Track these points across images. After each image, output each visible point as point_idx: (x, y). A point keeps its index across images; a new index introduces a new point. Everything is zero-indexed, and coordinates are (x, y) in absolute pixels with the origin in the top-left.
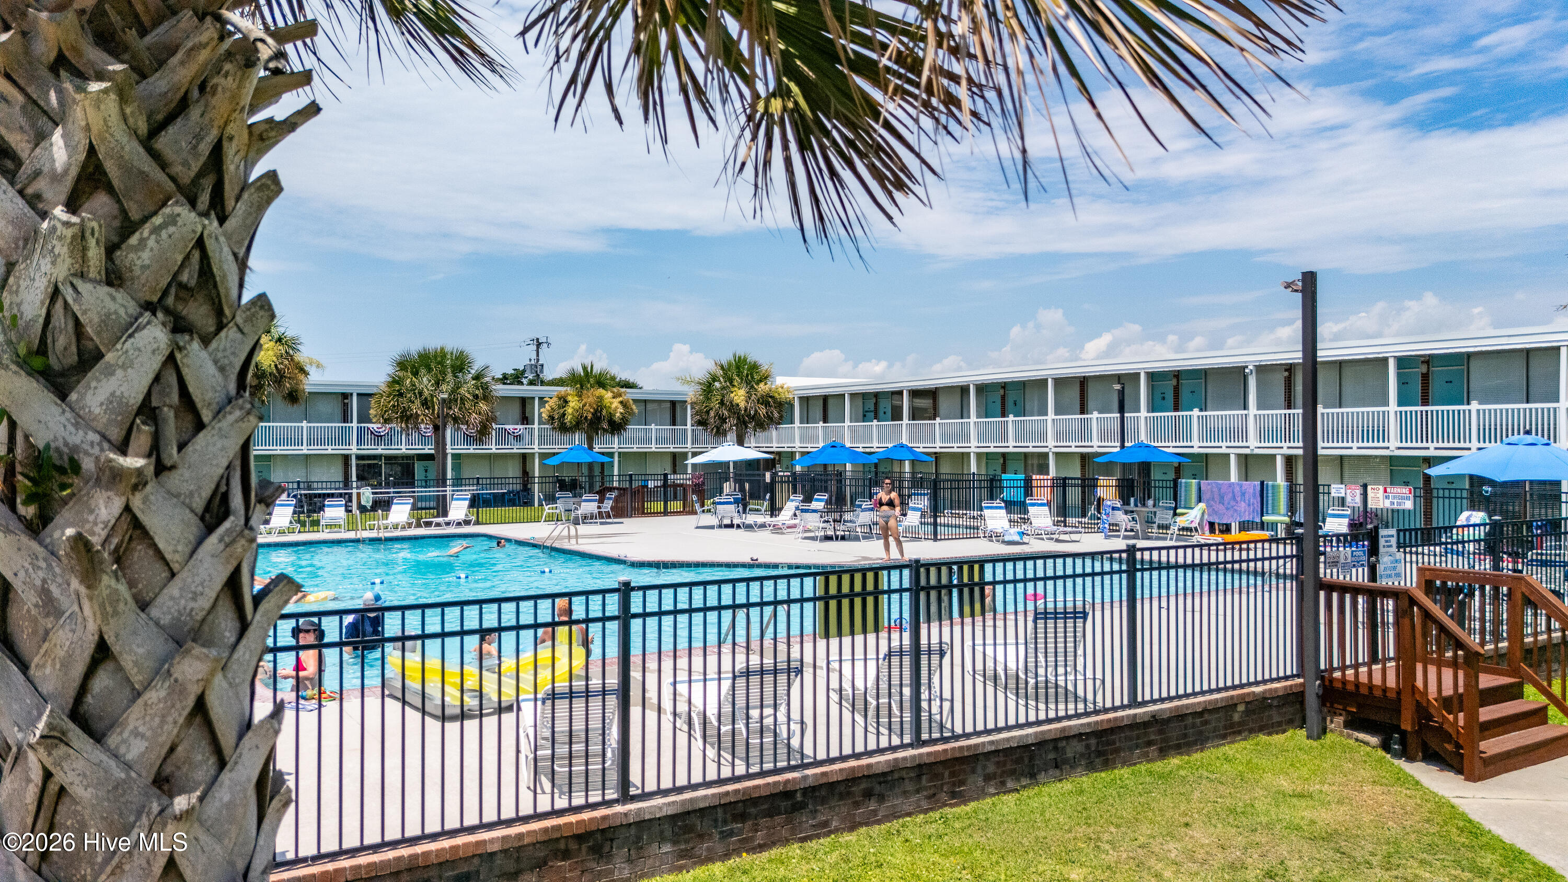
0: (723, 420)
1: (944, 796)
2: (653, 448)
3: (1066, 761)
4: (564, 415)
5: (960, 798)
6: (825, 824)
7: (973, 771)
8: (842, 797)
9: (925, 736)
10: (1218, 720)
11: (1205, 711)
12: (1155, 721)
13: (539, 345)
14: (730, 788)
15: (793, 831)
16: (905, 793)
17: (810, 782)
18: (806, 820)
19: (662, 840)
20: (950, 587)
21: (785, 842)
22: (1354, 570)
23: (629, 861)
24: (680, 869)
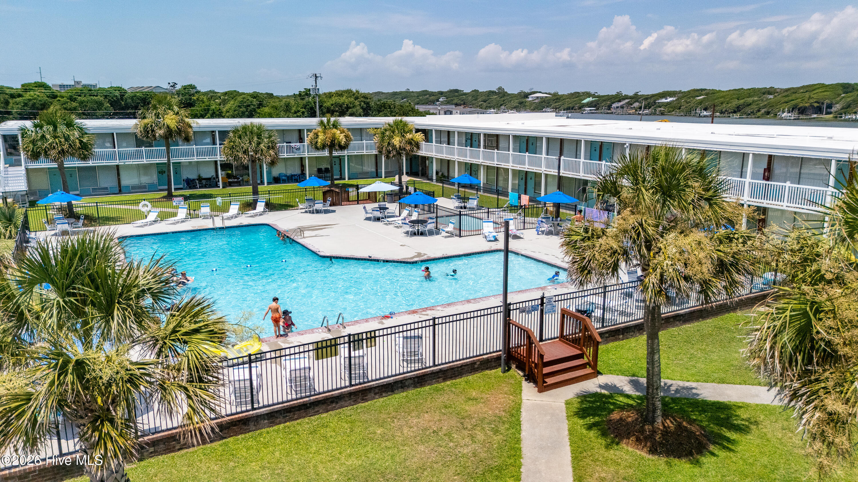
0: (389, 152)
1: (359, 400)
2: (365, 152)
3: (406, 386)
4: (317, 142)
5: (365, 400)
6: (318, 411)
7: (370, 392)
8: (323, 404)
9: (353, 383)
10: (469, 367)
11: (462, 366)
12: (441, 370)
13: (316, 77)
14: (285, 404)
15: (307, 414)
16: (345, 401)
17: (312, 401)
18: (311, 411)
19: (265, 419)
20: (362, 340)
21: (304, 417)
22: (533, 313)
23: (255, 425)
24: (270, 427)
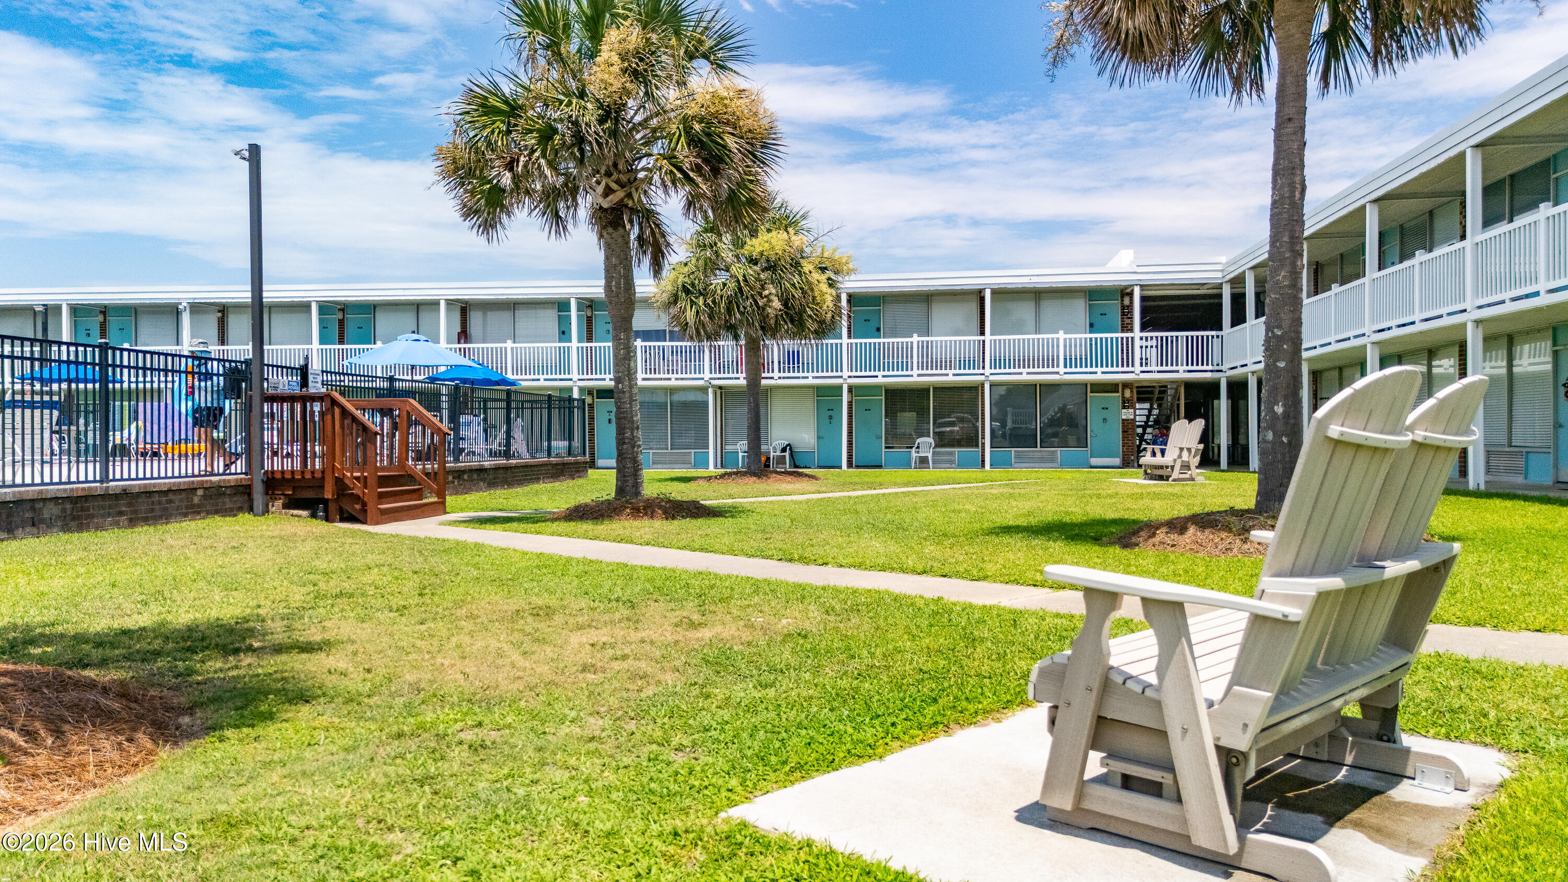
3: (42, 521)
10: (181, 500)
12: (125, 494)
